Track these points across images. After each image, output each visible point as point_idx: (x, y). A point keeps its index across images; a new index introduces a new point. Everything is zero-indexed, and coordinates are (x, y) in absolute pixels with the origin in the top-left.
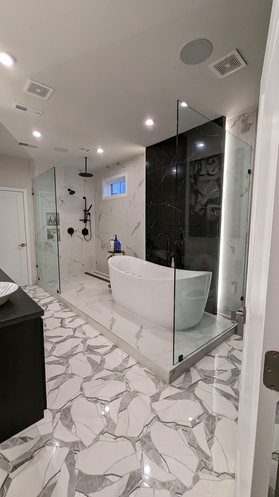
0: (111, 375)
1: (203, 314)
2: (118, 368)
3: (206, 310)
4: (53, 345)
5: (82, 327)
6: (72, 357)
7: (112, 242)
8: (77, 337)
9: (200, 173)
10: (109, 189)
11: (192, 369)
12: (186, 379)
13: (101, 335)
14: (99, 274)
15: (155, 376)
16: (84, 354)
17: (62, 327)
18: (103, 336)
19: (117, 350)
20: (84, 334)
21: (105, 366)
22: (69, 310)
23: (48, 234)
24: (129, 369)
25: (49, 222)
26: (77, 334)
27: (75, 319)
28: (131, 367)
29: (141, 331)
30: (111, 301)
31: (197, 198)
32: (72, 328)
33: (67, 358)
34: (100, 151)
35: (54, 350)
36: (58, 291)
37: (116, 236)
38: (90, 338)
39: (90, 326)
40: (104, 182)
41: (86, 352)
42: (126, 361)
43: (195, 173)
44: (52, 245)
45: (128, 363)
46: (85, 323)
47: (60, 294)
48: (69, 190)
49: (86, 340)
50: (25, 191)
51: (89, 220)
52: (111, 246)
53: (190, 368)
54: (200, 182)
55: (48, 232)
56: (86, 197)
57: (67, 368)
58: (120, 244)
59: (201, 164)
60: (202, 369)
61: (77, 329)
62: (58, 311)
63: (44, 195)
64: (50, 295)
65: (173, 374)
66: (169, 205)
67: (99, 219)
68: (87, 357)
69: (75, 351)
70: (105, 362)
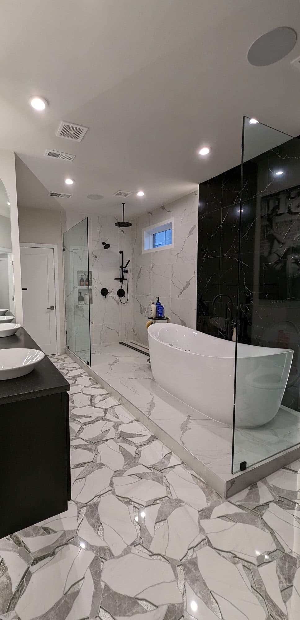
0: (148, 473)
1: (278, 409)
2: (157, 466)
3: (283, 403)
4: (80, 426)
5: (115, 408)
6: (101, 444)
7: (154, 306)
8: (108, 420)
9: (277, 212)
10: (151, 241)
11: (260, 484)
12: (250, 495)
13: (137, 420)
14: (136, 345)
15: (206, 484)
16: (116, 442)
17: (91, 405)
18: (139, 422)
19: (156, 443)
20: (117, 417)
21: (141, 460)
22: (100, 386)
23: (78, 295)
24: (170, 469)
25: (81, 281)
26: (108, 416)
27: (107, 397)
28: (174, 467)
29: (187, 421)
30: (150, 380)
31: (271, 247)
32: (103, 409)
33: (95, 443)
34: (141, 194)
35: (82, 432)
36: (88, 362)
37: (158, 298)
38: (124, 423)
39: (125, 408)
40: (144, 232)
41: (118, 439)
42: (167, 457)
43: (269, 213)
44: (83, 308)
45: (170, 461)
46: (117, 404)
47: (91, 366)
48: (103, 243)
49: (119, 424)
50: (56, 247)
51: (126, 278)
52: (151, 311)
53: (257, 482)
54: (277, 224)
55: (79, 293)
56: (122, 252)
57: (96, 455)
58: (164, 309)
59: (279, 200)
60: (275, 487)
61: (109, 410)
62: (88, 387)
63: (76, 251)
64: (79, 367)
65: (232, 485)
66: (230, 257)
67: (138, 277)
68: (120, 446)
69: (105, 437)
70: (140, 455)
